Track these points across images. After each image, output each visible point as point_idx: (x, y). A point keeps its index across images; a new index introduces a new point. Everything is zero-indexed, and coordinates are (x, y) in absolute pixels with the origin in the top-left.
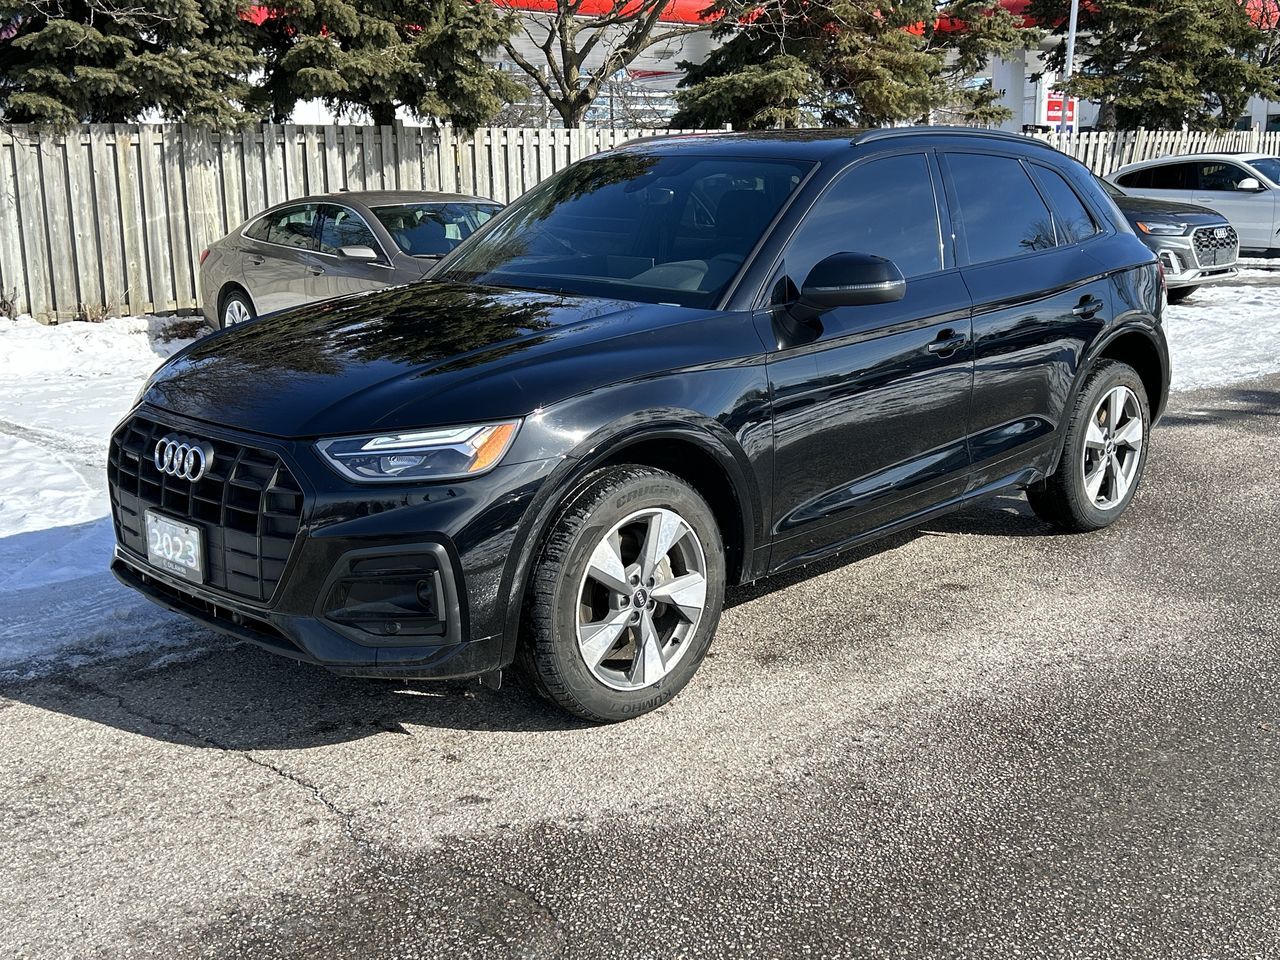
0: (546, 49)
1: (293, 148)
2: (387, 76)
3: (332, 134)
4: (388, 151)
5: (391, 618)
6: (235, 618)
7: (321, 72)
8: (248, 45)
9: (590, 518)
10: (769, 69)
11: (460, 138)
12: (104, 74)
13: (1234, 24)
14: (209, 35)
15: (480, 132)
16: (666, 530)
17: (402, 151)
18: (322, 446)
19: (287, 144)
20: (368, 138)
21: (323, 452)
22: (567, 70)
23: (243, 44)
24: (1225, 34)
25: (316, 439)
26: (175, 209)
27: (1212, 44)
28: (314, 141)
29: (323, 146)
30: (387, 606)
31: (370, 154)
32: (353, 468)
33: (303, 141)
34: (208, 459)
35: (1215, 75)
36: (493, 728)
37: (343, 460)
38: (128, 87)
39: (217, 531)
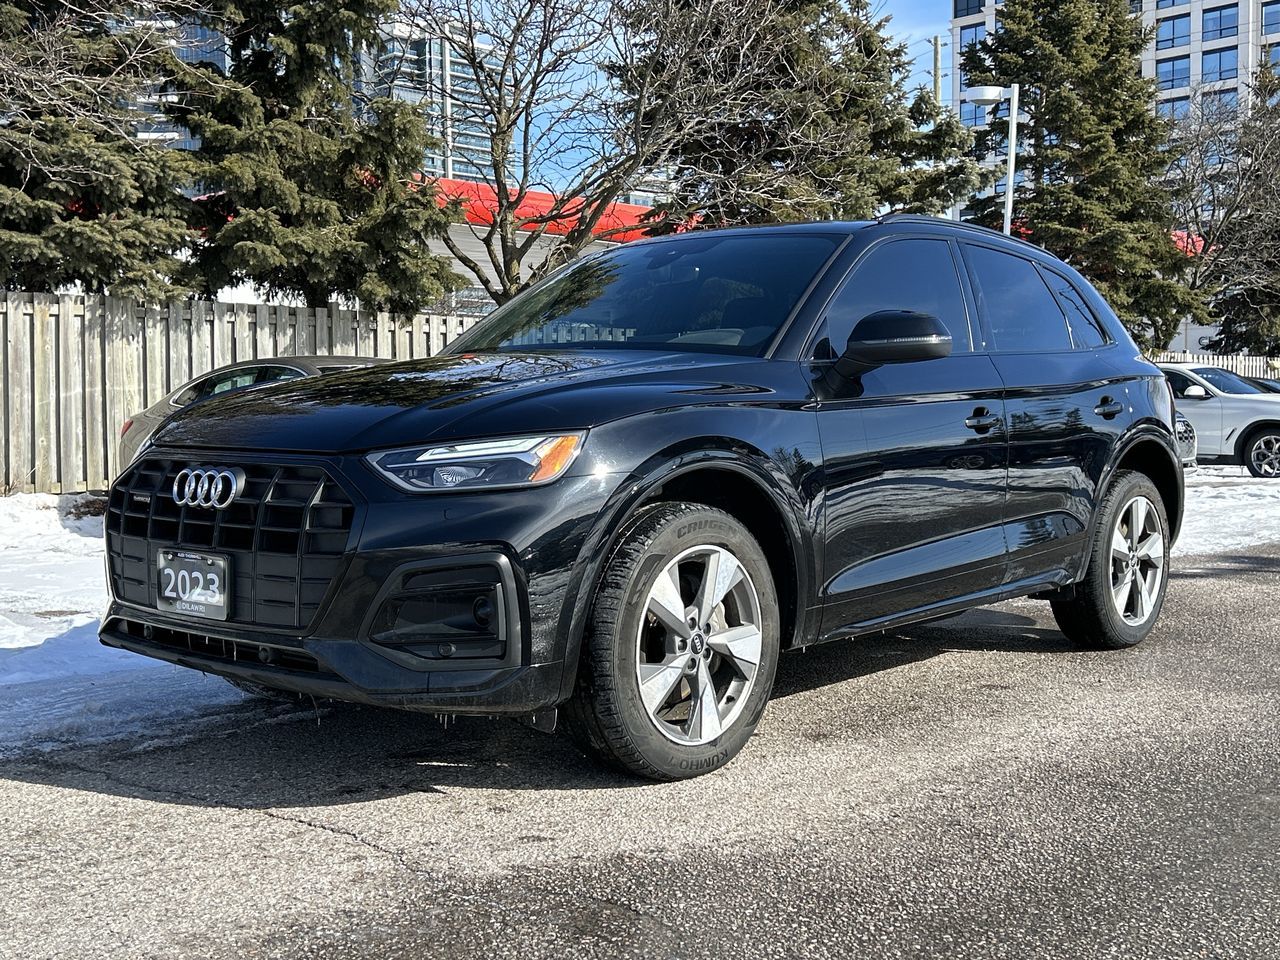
0: (487, 241)
1: (222, 327)
2: (327, 254)
3: (264, 315)
4: (322, 334)
5: (444, 639)
6: (262, 655)
7: (260, 246)
8: (181, 218)
9: (651, 545)
11: (397, 324)
12: (28, 239)
13: (1162, 248)
14: (142, 206)
15: (418, 319)
16: (723, 572)
17: (337, 334)
18: (373, 459)
19: (216, 322)
20: (302, 319)
21: (374, 464)
22: (507, 264)
23: (177, 217)
24: (1154, 256)
25: (366, 452)
26: (92, 385)
27: (1142, 265)
28: (245, 319)
29: (254, 326)
30: (440, 627)
31: (304, 335)
32: (407, 479)
33: (233, 319)
34: (239, 484)
35: (1148, 295)
37: (396, 471)
38: (53, 253)
39: (247, 558)
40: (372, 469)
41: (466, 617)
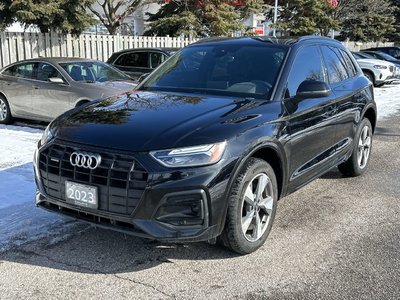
0: (104, 6)
1: (12, 41)
2: (50, 14)
3: (27, 36)
4: (48, 43)
5: (182, 219)
6: (112, 222)
7: (26, 12)
9: (245, 177)
10: (181, 16)
11: (74, 38)
13: (326, 6)
15: (81, 36)
16: (264, 180)
18: (152, 154)
19: (10, 39)
20: (41, 37)
22: (110, 14)
24: (323, 9)
25: (148, 151)
27: (321, 12)
28: (20, 38)
29: (23, 40)
30: (180, 214)
31: (41, 44)
32: (165, 161)
33: (16, 38)
34: (99, 160)
36: (205, 258)
37: (161, 159)
39: (105, 189)
40: (151, 157)
41: (189, 211)
